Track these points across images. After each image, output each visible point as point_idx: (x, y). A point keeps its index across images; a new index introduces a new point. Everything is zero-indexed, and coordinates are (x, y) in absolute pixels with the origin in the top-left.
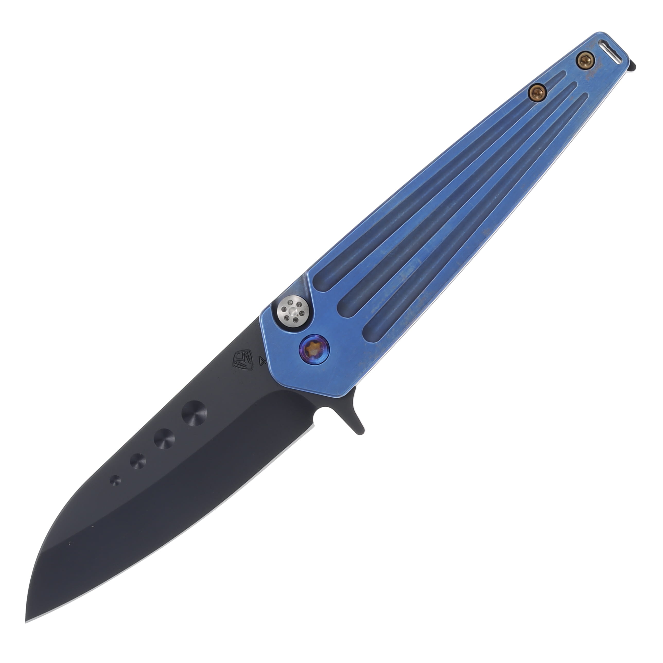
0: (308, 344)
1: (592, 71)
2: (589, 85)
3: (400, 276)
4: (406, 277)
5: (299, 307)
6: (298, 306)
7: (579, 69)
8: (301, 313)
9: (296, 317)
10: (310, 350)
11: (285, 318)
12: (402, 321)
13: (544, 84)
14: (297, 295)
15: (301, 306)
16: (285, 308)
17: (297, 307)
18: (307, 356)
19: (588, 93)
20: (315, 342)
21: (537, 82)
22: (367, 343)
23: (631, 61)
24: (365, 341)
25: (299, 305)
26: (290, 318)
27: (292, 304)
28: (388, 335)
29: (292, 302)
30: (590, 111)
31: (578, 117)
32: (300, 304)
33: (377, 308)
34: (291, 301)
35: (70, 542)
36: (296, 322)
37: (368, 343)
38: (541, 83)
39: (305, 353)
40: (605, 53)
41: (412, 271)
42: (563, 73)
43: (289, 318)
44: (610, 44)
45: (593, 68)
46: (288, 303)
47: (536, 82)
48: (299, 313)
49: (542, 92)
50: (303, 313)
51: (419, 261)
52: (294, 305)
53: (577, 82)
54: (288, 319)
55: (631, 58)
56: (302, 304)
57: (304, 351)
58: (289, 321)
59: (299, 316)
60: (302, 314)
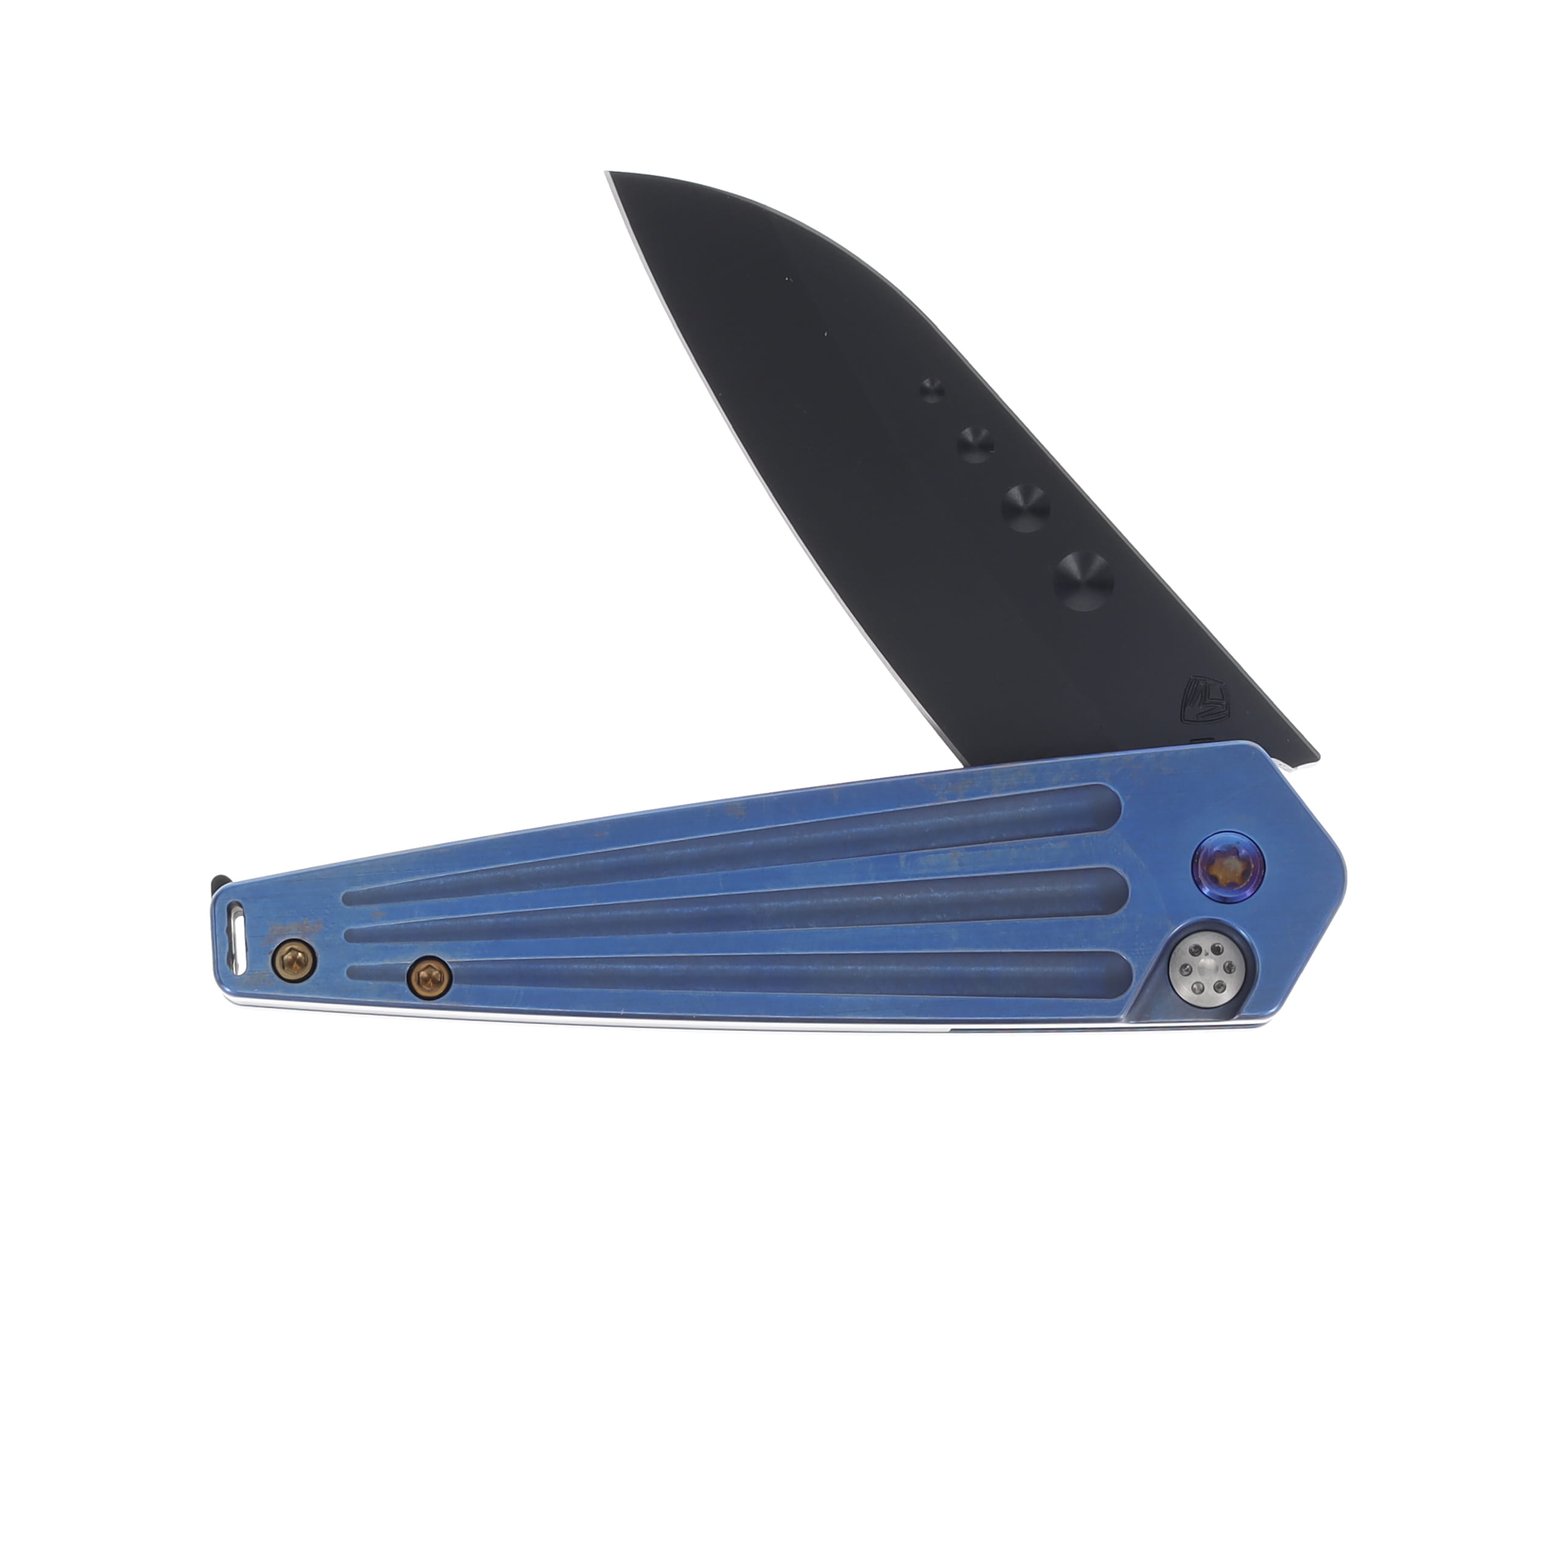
0: (1232, 885)
1: (299, 932)
2: (327, 912)
3: (961, 864)
4: (950, 854)
5: (1190, 967)
6: (1190, 970)
7: (319, 956)
8: (1196, 953)
9: (1210, 953)
10: (1237, 875)
11: (1232, 971)
12: (1025, 782)
13: (404, 985)
14: (1175, 994)
15: (1185, 966)
16: (1216, 989)
17: (1193, 969)
18: (1253, 866)
19: (341, 898)
20: (1214, 880)
21: (417, 998)
22: (1123, 798)
23: (213, 893)
24: (1123, 804)
25: (1187, 970)
26: (1225, 961)
27: (1197, 983)
28: (1072, 779)
29: (1195, 986)
30: (364, 864)
31: (395, 872)
32: (1183, 970)
33: (1050, 844)
34: (1193, 990)
35: (792, 281)
36: (1220, 946)
37: (1122, 795)
38: (408, 990)
39: (1251, 875)
40: (248, 944)
41: (932, 856)
42: (353, 973)
43: (1225, 963)
44: (224, 953)
45: (292, 934)
46: (1202, 991)
47: (416, 1001)
48: (1198, 955)
49: (419, 974)
50: (1193, 950)
51: (902, 863)
52: (1195, 977)
53: (342, 936)
54: (1229, 964)
55: (207, 898)
56: (1180, 966)
57: (1248, 880)
58: (1230, 960)
59: (1205, 951)
60: (1198, 950)
